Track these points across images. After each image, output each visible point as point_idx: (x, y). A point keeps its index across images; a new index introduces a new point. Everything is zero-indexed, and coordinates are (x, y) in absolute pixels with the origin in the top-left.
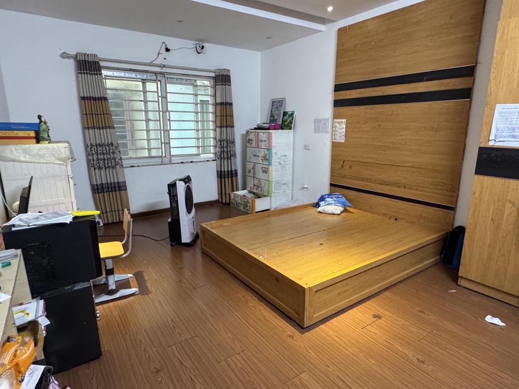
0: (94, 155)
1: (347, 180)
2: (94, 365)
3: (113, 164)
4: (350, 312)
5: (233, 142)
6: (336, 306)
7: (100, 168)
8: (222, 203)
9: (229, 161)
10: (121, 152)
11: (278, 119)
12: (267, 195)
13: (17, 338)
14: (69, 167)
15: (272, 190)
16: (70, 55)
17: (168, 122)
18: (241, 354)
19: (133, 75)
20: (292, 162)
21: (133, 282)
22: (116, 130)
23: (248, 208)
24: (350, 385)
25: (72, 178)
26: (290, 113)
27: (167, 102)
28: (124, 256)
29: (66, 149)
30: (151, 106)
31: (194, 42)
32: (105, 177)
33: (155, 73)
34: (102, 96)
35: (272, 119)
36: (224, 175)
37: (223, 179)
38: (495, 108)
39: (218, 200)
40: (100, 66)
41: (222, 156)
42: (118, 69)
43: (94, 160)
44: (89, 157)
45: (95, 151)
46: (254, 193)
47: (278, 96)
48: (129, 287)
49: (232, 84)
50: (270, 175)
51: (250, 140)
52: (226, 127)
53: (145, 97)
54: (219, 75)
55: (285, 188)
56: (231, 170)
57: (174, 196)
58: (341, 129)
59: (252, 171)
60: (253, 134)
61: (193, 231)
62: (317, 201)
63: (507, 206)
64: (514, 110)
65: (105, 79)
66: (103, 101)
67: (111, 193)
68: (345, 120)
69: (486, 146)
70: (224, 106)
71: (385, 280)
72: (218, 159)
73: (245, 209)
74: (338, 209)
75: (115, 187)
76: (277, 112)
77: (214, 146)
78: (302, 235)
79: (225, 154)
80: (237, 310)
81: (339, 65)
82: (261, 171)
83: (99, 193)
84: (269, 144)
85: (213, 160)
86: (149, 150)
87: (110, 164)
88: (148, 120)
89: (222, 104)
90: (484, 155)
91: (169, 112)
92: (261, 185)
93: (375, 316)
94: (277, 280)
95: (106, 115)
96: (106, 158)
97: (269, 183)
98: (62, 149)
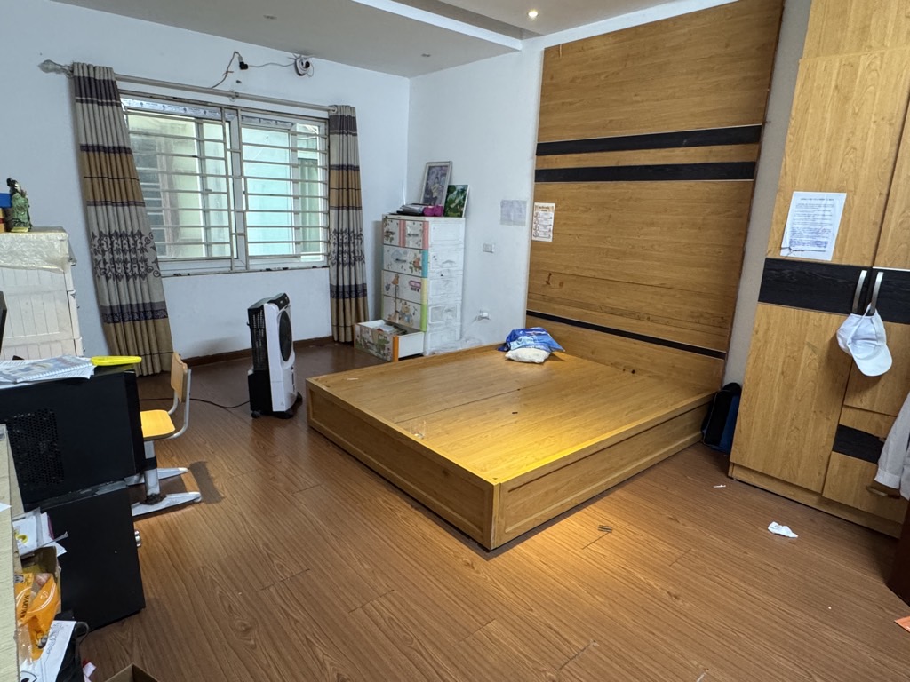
0: (107, 253)
1: (556, 306)
2: (132, 624)
3: (143, 270)
4: (563, 522)
5: (360, 236)
6: (539, 514)
7: (117, 277)
8: (338, 341)
9: (353, 269)
10: (157, 248)
11: (439, 197)
12: (418, 328)
13: (25, 575)
14: (69, 276)
15: (427, 321)
16: (59, 67)
17: (244, 196)
18: (389, 596)
19: (180, 109)
20: (461, 273)
21: (189, 481)
22: (147, 208)
23: (386, 351)
24: (566, 637)
25: (73, 295)
26: (459, 188)
27: (242, 161)
28: (175, 435)
29: (64, 243)
30: (211, 166)
31: (291, 55)
32: (125, 293)
33: (221, 107)
34: (122, 144)
35: (429, 198)
36: (344, 292)
37: (341, 301)
38: (791, 198)
39: (332, 337)
40: (118, 90)
41: (340, 259)
42: (152, 97)
43: (105, 263)
44: (96, 257)
45: (107, 246)
46: (396, 326)
47: (439, 157)
48: (183, 490)
49: (358, 133)
50: (425, 295)
51: (389, 234)
52: (348, 209)
53: (201, 148)
54: (337, 116)
55: (450, 317)
56: (356, 285)
57: (258, 329)
58: (546, 219)
59: (393, 286)
60: (394, 221)
61: (292, 392)
62: (504, 341)
63: (804, 352)
64: (819, 202)
65: (127, 113)
66: (123, 155)
67: (137, 323)
68: (554, 205)
69: (777, 257)
70: (345, 171)
71: (616, 470)
72: (333, 264)
73: (379, 352)
74: (539, 354)
75: (145, 312)
76: (437, 185)
77: (325, 242)
78: (483, 397)
79: (345, 255)
80: (377, 525)
81: (544, 111)
82: (409, 288)
83: (114, 322)
84: (424, 240)
85: (324, 267)
86: (208, 245)
87: (136, 270)
88: (206, 192)
89: (340, 167)
90: (774, 272)
91: (246, 178)
92: (408, 311)
93: (602, 529)
94: (445, 473)
95: (128, 180)
96: (129, 259)
97: (422, 310)
98: (56, 243)
